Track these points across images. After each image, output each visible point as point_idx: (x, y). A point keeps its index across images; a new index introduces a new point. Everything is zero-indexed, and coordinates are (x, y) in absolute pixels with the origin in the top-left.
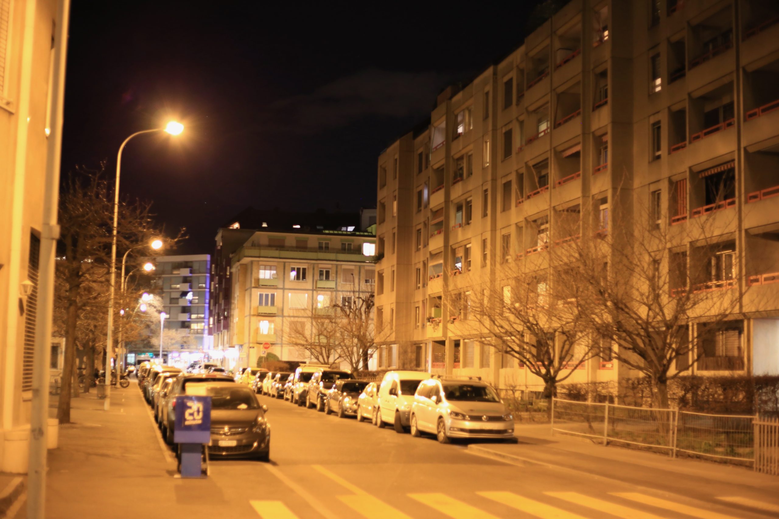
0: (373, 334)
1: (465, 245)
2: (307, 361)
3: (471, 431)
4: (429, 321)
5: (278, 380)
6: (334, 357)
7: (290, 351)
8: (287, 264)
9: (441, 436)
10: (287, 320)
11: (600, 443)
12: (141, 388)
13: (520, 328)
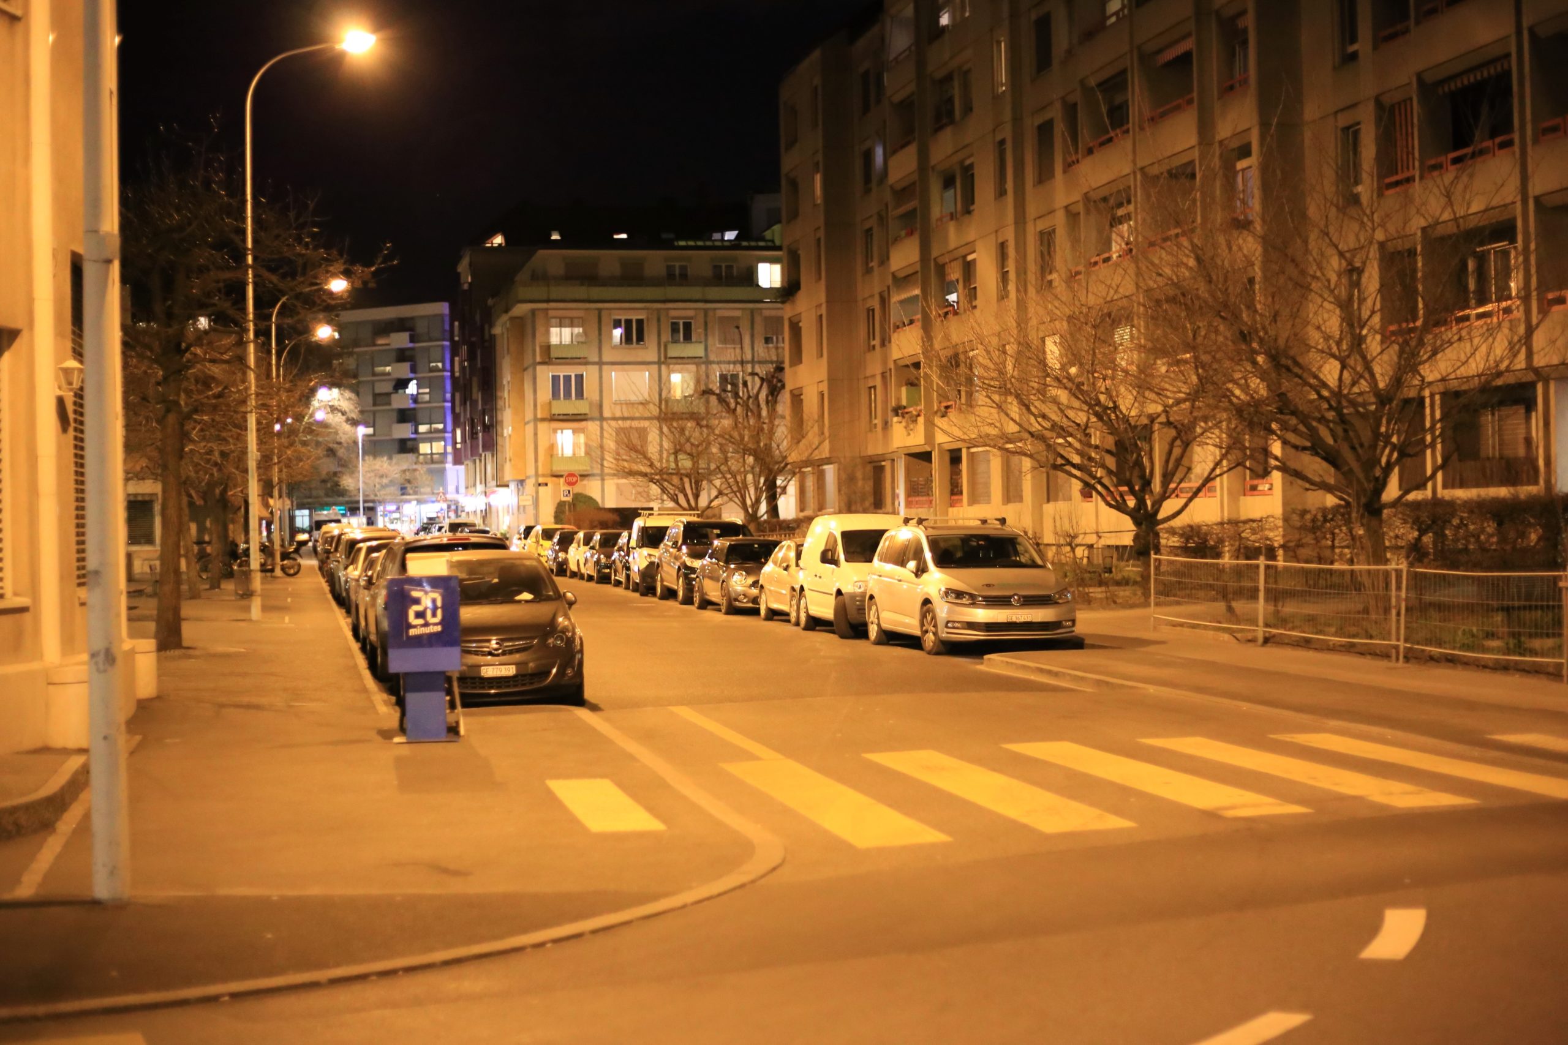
0: (785, 444)
1: (965, 257)
2: (655, 505)
3: (989, 627)
4: (897, 415)
5: (597, 547)
6: (709, 495)
7: (618, 487)
8: (604, 313)
9: (929, 640)
10: (610, 426)
11: (1249, 641)
12: (324, 576)
13: (1081, 418)
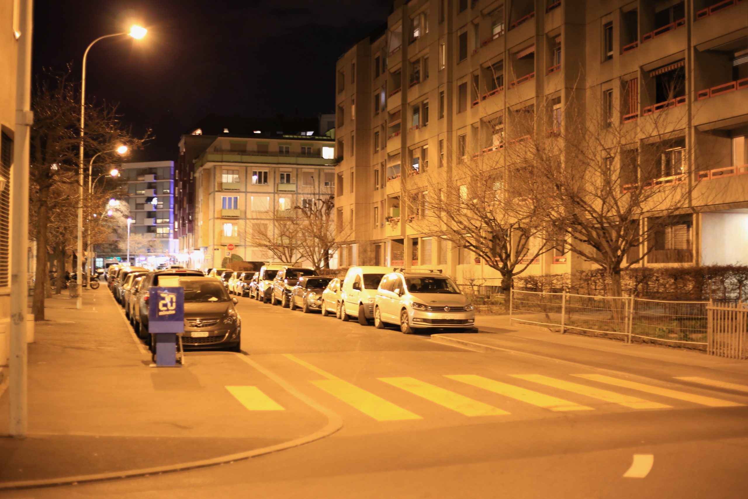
0: (334, 234)
1: (422, 147)
2: (270, 261)
3: (434, 321)
4: (388, 221)
5: (243, 279)
6: (296, 257)
7: (253, 251)
8: (249, 169)
9: (405, 327)
10: (250, 222)
11: (557, 331)
12: (110, 290)
13: (478, 224)
